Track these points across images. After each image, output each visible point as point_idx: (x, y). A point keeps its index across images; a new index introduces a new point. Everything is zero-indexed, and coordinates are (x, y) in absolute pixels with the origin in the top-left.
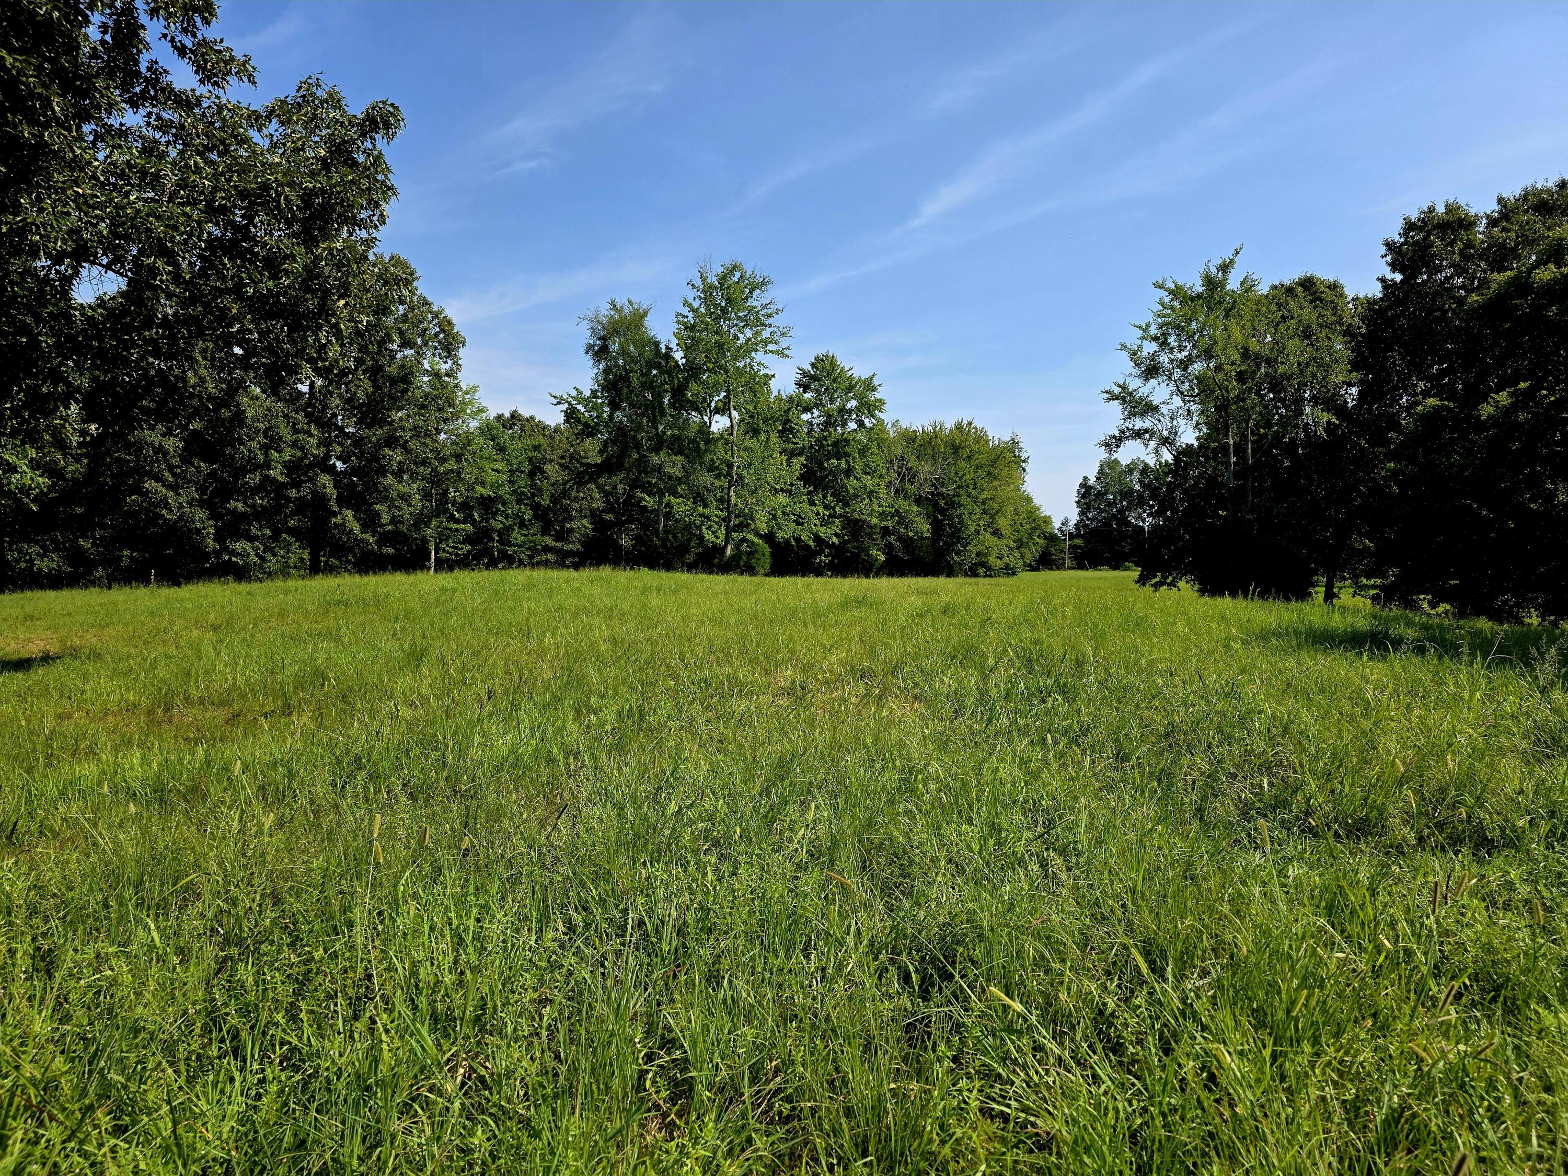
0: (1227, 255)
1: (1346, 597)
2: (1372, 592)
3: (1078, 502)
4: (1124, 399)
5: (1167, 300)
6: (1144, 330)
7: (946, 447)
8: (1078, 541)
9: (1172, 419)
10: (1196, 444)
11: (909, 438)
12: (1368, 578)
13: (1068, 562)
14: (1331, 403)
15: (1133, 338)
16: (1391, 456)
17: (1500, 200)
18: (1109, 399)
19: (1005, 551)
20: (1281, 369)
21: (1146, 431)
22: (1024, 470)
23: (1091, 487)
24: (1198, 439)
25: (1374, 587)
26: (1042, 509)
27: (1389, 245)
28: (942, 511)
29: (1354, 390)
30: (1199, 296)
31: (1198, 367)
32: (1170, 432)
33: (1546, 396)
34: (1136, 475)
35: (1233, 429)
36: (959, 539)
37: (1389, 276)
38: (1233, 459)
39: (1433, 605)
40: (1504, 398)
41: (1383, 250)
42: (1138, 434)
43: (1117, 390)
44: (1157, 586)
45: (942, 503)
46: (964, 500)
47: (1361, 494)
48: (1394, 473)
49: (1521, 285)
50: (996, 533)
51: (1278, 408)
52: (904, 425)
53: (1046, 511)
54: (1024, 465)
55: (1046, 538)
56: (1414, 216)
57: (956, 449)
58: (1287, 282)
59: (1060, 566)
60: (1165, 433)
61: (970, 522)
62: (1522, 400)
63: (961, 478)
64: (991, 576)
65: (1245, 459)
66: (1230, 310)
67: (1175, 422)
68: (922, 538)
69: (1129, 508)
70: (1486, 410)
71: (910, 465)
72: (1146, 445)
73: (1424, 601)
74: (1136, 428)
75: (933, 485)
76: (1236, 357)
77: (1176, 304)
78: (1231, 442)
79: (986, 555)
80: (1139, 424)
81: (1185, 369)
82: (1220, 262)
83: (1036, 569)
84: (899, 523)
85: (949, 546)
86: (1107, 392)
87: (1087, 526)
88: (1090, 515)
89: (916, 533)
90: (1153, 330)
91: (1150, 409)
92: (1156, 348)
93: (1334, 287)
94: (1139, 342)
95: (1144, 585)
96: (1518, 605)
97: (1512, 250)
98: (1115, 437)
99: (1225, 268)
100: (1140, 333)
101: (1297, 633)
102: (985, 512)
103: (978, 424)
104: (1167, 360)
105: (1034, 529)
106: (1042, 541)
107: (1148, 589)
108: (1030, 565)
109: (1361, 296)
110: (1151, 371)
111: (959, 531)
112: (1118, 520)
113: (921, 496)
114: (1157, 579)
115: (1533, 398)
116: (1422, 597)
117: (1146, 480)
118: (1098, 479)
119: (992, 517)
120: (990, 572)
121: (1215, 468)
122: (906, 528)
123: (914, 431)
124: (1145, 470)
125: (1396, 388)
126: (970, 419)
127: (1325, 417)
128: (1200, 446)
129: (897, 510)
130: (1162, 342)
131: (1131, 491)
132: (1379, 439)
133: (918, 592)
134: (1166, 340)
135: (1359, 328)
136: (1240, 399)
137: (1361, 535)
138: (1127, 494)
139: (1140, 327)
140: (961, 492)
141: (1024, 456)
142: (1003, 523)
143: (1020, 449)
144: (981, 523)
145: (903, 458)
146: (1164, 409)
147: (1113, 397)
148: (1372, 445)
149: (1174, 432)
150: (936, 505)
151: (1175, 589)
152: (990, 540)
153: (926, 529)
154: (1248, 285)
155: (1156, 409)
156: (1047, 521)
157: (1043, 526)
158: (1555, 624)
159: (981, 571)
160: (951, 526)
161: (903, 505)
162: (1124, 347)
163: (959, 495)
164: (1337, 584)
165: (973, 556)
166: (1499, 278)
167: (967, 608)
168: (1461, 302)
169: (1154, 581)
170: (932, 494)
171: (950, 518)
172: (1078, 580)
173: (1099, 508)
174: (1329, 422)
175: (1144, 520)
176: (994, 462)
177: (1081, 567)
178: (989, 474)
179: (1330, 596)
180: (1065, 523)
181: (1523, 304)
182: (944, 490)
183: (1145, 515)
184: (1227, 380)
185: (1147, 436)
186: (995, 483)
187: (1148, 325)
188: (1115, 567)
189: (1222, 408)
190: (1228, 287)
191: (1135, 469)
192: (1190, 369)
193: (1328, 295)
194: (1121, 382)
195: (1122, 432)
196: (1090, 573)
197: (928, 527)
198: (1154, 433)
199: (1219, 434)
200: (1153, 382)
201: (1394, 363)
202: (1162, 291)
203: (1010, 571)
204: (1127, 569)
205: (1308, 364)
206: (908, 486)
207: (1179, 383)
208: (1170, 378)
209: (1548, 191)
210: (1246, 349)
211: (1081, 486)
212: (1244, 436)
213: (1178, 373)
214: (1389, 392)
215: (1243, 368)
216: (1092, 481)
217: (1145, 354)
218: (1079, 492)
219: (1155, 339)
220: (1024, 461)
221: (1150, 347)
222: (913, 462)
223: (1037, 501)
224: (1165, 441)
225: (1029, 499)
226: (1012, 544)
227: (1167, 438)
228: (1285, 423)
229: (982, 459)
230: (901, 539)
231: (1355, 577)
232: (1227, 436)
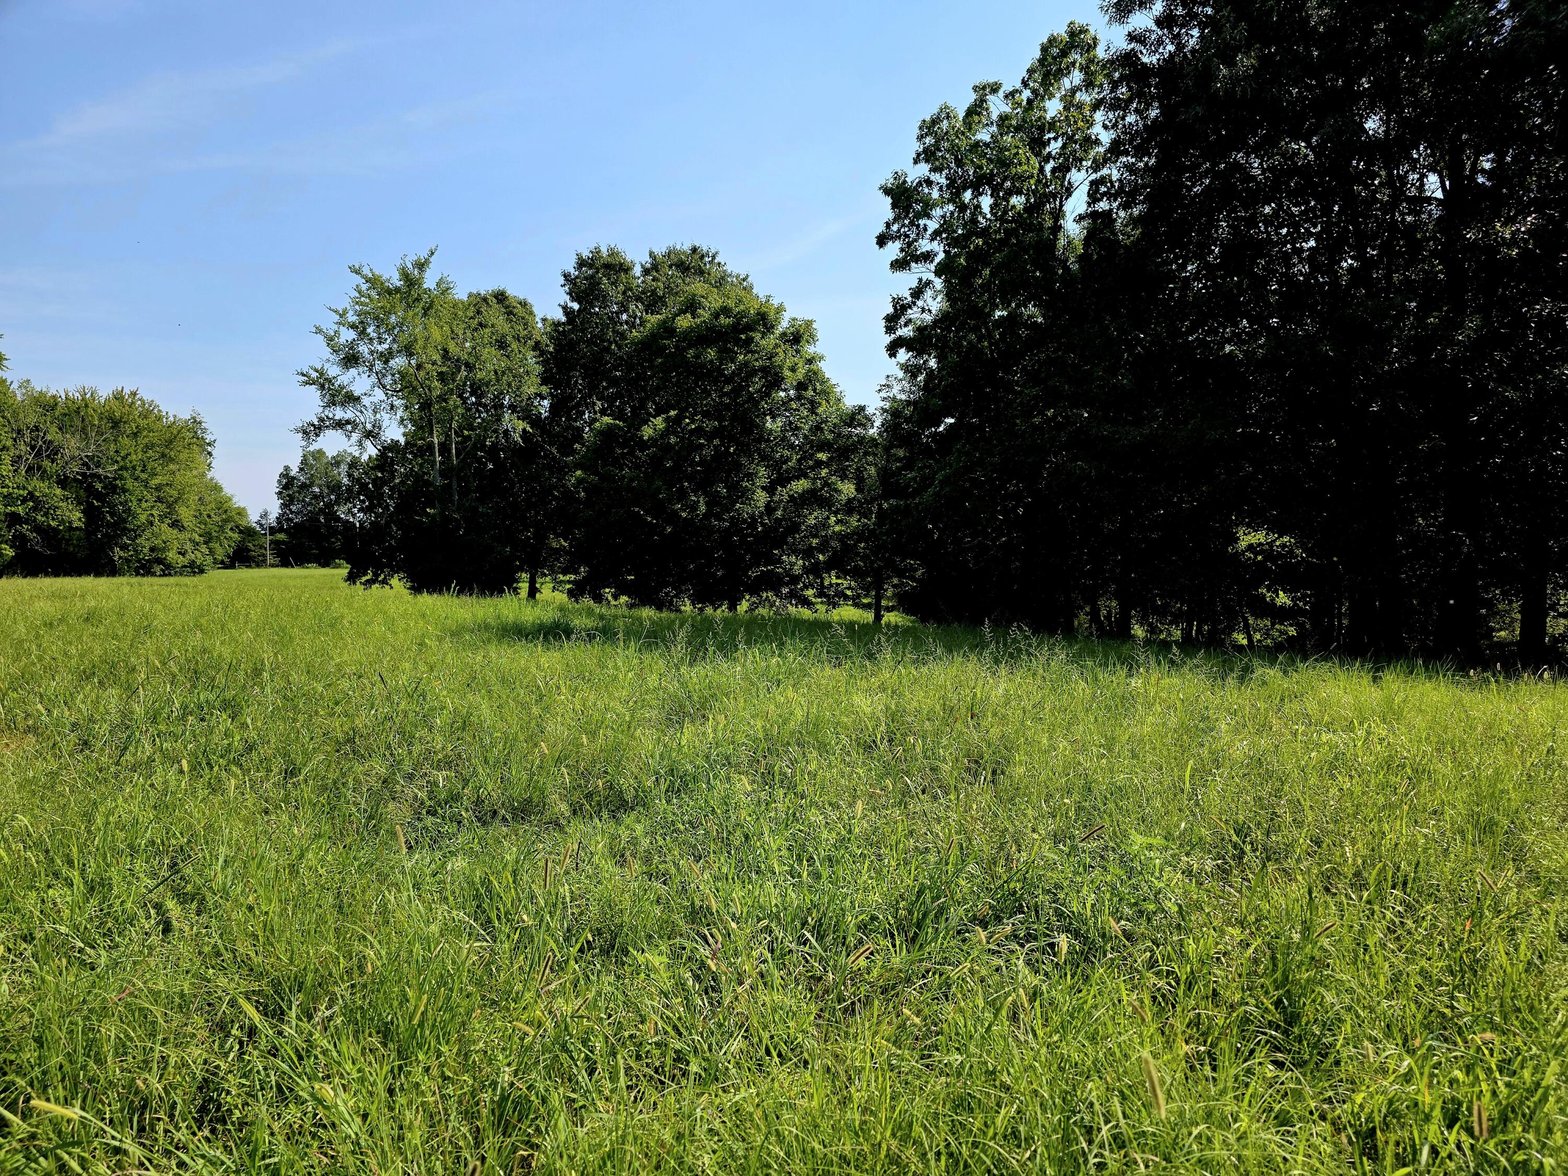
0: (423, 254)
1: (546, 592)
2: (568, 586)
3: (280, 493)
4: (322, 387)
5: (364, 287)
6: (341, 316)
7: (101, 419)
8: (281, 536)
9: (375, 412)
10: (402, 441)
11: (47, 405)
12: (564, 575)
13: (270, 559)
14: (526, 413)
15: (329, 323)
16: (578, 466)
17: (651, 254)
18: (307, 383)
19: (188, 546)
20: (479, 375)
21: (348, 422)
22: (210, 454)
23: (293, 478)
24: (404, 435)
25: (569, 582)
26: (234, 500)
27: (566, 276)
28: (99, 496)
29: (546, 403)
30: (397, 290)
31: (399, 362)
32: (374, 426)
33: (688, 424)
34: (344, 468)
35: (437, 428)
36: (125, 531)
37: (570, 304)
38: (439, 459)
39: (616, 597)
40: (659, 422)
41: (562, 280)
42: (340, 425)
43: (314, 375)
44: (369, 583)
45: (99, 486)
46: (130, 484)
47: (556, 498)
48: (580, 481)
49: (667, 329)
50: (176, 524)
51: (480, 412)
52: (38, 386)
53: (239, 501)
54: (209, 449)
55: (241, 532)
56: (586, 254)
57: (116, 424)
58: (483, 293)
59: (260, 563)
60: (369, 427)
61: (139, 511)
62: (673, 425)
63: (124, 458)
64: (170, 575)
65: (449, 458)
66: (428, 309)
67: (378, 416)
68: (71, 528)
69: (337, 502)
70: (647, 432)
71: (49, 437)
72: (349, 437)
73: (608, 592)
74: (337, 417)
75: (85, 464)
76: (437, 357)
77: (373, 293)
78: (436, 441)
79: (164, 550)
80: (339, 413)
81: (386, 362)
82: (415, 258)
83: (232, 566)
84: (35, 509)
85: (111, 541)
86: (303, 375)
87: (291, 520)
88: (294, 508)
89: (62, 522)
90: (352, 318)
91: (351, 399)
92: (355, 337)
93: (524, 304)
94: (336, 327)
95: (354, 583)
96: (676, 596)
97: (660, 298)
98: (313, 425)
99: (421, 266)
100: (336, 318)
101: (487, 627)
102: (159, 500)
103: (146, 395)
104: (366, 350)
105: (225, 521)
106: (236, 536)
107: (359, 586)
108: (222, 562)
109: (549, 317)
110: (351, 360)
111: (125, 521)
112: (325, 514)
113: (66, 477)
114: (368, 577)
115: (679, 424)
116: (607, 590)
117: (356, 474)
118: (301, 469)
119: (169, 506)
120: (168, 570)
121: (421, 465)
122: (46, 515)
123: (54, 397)
124: (354, 464)
125: (578, 405)
126: (134, 389)
127: (521, 425)
128: (407, 443)
129: (30, 493)
130: (360, 329)
131: (339, 485)
132: (566, 449)
133: (53, 596)
134: (365, 329)
135: (547, 345)
136: (442, 398)
137: (557, 536)
138: (335, 487)
139: (336, 312)
140: (125, 474)
141: (209, 438)
142: (185, 513)
143: (204, 431)
144: (155, 512)
145: (37, 429)
146: (366, 401)
147: (310, 382)
148: (563, 455)
149: (377, 425)
150: (90, 490)
151: (387, 587)
152: (166, 531)
153: (76, 517)
154: (444, 288)
155: (358, 399)
156: (241, 512)
157: (237, 518)
158: (701, 610)
159: (158, 569)
160: (112, 514)
161: (39, 486)
162: (319, 331)
163: (121, 478)
164: (539, 580)
165: (146, 551)
166: (653, 319)
167: (121, 615)
168: (623, 335)
169: (364, 579)
170: (84, 475)
171: (112, 506)
172: (280, 578)
173: (303, 501)
174: (524, 430)
175: (354, 515)
176: (169, 443)
177: (285, 564)
178: (163, 455)
179: (533, 592)
180: (265, 515)
181: (670, 344)
182: (100, 471)
183: (356, 510)
184: (428, 379)
185: (349, 427)
186: (172, 467)
187: (345, 312)
188: (325, 564)
189: (426, 406)
190: (425, 286)
191: (342, 461)
192: (392, 363)
193: (519, 310)
194: (319, 367)
195: (321, 420)
196: (296, 571)
197: (79, 515)
198: (357, 425)
199: (424, 432)
200: (353, 371)
201: (576, 382)
202: (358, 277)
203: (195, 569)
204: (338, 566)
205: (504, 373)
206: (46, 463)
207: (380, 376)
208: (371, 370)
209: (684, 253)
210: (446, 351)
211: (282, 475)
212: (448, 436)
213: (379, 366)
214: (574, 407)
215: (444, 369)
216: (294, 471)
217: (342, 340)
218: (279, 482)
219: (353, 326)
220: (209, 444)
221: (348, 335)
222: (53, 434)
223: (228, 490)
224: (369, 435)
225: (217, 488)
226: (197, 538)
227: (371, 432)
228: (485, 426)
229: (154, 437)
230: (38, 529)
231: (553, 572)
232: (431, 433)
